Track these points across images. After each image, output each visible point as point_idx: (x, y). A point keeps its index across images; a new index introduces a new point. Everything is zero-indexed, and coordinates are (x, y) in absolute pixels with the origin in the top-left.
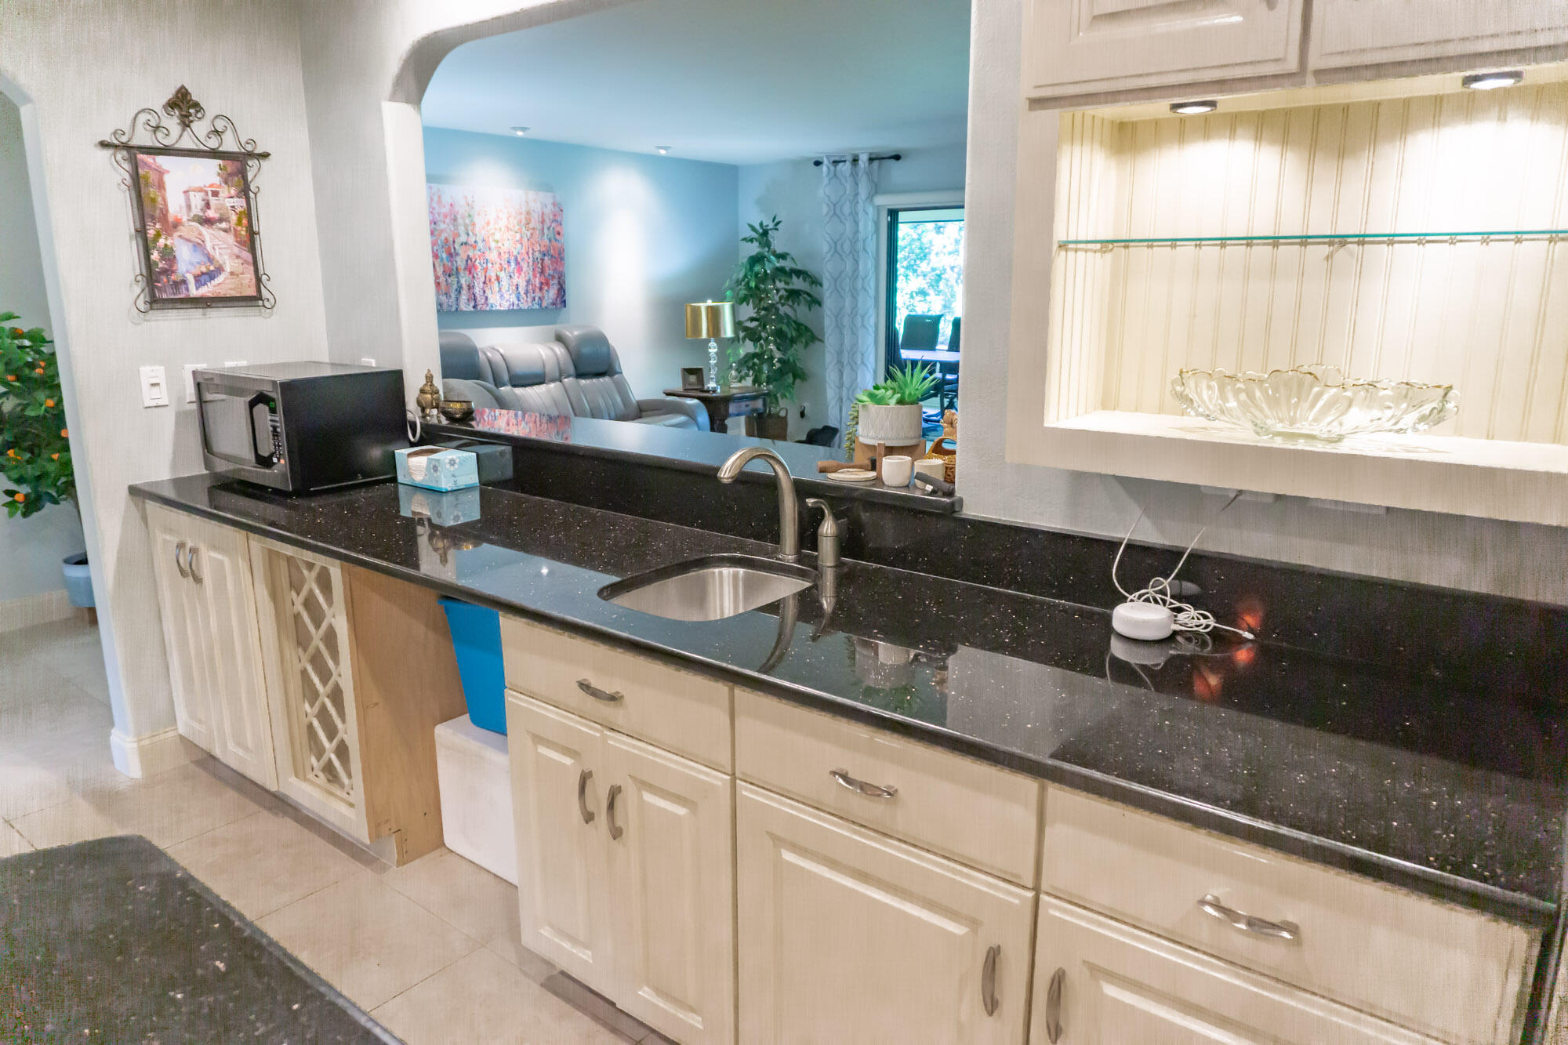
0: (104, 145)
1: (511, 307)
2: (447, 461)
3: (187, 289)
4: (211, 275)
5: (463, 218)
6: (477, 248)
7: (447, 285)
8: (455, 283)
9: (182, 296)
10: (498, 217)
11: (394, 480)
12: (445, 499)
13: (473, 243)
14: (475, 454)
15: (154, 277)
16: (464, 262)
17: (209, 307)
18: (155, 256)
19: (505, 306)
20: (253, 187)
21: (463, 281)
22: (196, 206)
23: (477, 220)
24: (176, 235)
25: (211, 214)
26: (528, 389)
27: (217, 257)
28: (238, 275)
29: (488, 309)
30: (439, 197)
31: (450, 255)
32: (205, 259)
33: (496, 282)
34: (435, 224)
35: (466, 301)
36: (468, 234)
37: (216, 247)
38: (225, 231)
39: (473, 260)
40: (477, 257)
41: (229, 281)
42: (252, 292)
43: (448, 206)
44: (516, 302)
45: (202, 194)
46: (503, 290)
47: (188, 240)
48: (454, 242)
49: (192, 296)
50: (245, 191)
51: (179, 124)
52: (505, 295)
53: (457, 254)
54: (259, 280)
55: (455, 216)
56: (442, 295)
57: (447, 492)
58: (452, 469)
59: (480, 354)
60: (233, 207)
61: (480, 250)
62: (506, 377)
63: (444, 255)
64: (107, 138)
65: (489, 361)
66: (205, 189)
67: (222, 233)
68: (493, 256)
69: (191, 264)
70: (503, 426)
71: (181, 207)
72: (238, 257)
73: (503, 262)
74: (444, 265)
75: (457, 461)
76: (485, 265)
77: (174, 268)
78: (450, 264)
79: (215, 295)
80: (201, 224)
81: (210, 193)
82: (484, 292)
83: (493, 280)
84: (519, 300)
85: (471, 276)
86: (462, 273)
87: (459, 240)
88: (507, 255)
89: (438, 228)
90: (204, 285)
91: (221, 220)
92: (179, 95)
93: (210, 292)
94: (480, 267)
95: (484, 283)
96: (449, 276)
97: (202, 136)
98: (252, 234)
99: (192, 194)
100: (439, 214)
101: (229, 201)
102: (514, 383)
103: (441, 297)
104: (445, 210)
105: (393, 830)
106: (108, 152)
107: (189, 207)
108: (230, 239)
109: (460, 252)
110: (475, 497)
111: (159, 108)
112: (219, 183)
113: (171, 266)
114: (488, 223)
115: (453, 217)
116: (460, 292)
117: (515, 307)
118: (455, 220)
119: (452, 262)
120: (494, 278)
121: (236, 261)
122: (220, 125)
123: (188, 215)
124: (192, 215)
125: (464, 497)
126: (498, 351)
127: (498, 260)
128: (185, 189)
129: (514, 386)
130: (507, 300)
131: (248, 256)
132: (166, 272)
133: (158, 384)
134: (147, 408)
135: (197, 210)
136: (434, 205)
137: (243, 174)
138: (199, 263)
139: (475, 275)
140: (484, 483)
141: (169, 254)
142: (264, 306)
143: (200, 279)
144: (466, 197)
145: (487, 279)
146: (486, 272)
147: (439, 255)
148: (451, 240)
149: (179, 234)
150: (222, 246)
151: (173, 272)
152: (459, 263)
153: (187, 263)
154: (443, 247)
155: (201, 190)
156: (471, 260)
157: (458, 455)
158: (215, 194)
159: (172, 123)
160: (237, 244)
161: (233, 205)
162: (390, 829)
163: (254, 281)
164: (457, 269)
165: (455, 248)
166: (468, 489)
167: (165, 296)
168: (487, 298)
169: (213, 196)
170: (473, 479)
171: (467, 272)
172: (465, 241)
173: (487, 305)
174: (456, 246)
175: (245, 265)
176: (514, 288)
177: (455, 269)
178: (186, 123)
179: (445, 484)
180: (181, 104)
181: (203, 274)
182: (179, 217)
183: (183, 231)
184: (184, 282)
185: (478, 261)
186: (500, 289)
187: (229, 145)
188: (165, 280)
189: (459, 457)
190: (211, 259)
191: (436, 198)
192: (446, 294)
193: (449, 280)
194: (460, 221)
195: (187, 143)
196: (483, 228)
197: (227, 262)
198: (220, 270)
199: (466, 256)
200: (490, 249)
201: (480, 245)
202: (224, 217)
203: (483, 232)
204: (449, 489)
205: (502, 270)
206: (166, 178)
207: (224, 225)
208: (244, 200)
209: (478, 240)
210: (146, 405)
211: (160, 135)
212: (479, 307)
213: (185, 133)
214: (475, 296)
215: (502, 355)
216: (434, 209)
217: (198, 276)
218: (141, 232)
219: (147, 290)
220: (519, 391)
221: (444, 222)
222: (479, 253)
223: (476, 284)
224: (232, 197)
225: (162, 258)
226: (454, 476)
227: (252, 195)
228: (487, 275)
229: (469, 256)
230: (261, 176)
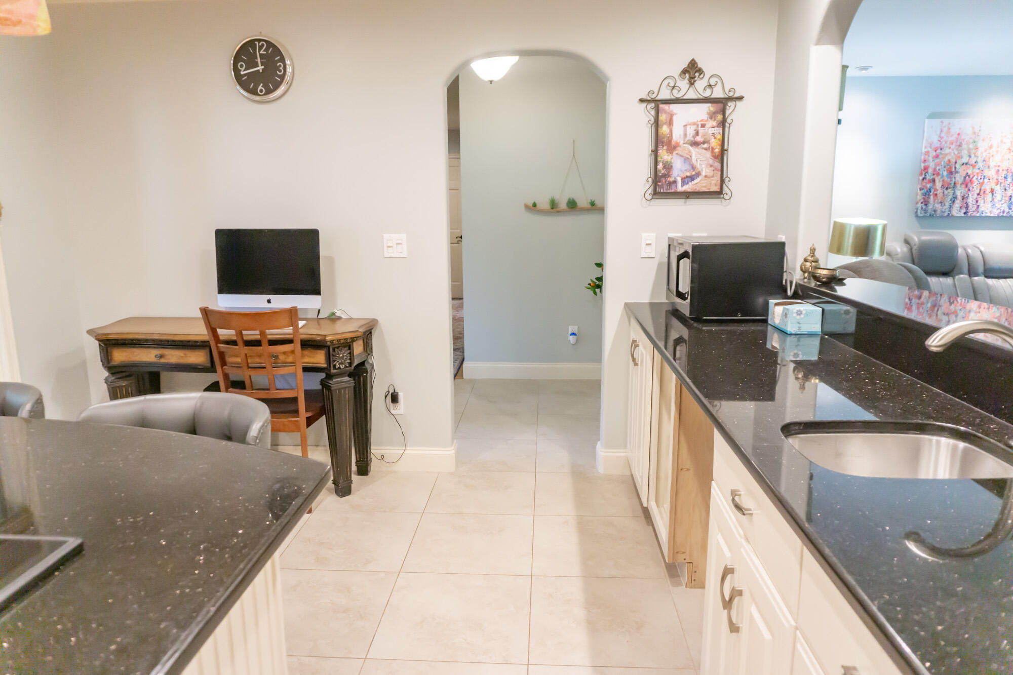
0: (642, 101)
1: (1001, 214)
2: (795, 311)
3: (676, 187)
4: (692, 178)
5: (968, 144)
6: (977, 167)
7: (944, 196)
8: (951, 194)
9: (673, 191)
10: (1002, 142)
11: (765, 321)
12: (789, 339)
13: (973, 163)
14: (821, 309)
15: (657, 179)
16: (962, 178)
17: (688, 198)
18: (660, 166)
19: (996, 212)
20: (729, 121)
21: (958, 193)
22: (690, 134)
23: (980, 145)
24: (675, 153)
25: (699, 139)
26: (1002, 281)
27: (698, 166)
28: (709, 177)
29: (978, 215)
30: (949, 129)
31: (951, 173)
32: (690, 168)
33: (990, 195)
34: (941, 149)
35: (959, 209)
36: (970, 156)
37: (698, 160)
38: (706, 149)
39: (971, 177)
40: (975, 174)
41: (703, 181)
42: (717, 189)
43: (956, 136)
44: (1007, 210)
45: (695, 127)
46: (996, 200)
47: (682, 156)
48: (956, 163)
49: (678, 191)
50: (723, 124)
51: (688, 83)
52: (997, 205)
53: (957, 172)
54: (722, 181)
55: (961, 143)
56: (938, 204)
57: (791, 334)
58: (798, 317)
59: (960, 250)
60: (713, 134)
61: (979, 169)
62: (981, 269)
63: (945, 173)
64: (645, 97)
65: (968, 256)
66: (697, 123)
67: (704, 151)
68: (991, 173)
69: (681, 171)
70: (975, 309)
71: (680, 135)
72: (711, 166)
73: (1000, 178)
74: (943, 181)
75: (804, 312)
76: (981, 181)
77: (671, 174)
78: (949, 180)
79: (693, 191)
80: (691, 145)
81: (700, 126)
82: (977, 202)
83: (987, 192)
84: (1010, 209)
85: (967, 189)
86: (958, 187)
87: (960, 162)
88: (1005, 172)
89: (943, 152)
90: (687, 184)
91: (704, 143)
92: (690, 65)
93: (690, 188)
94: (976, 182)
95: (978, 194)
96: (947, 189)
97: (700, 89)
98: (723, 151)
99: (688, 127)
100: (946, 142)
101: (712, 130)
102: (987, 275)
103: (936, 205)
104: (953, 138)
105: (687, 561)
106: (644, 105)
107: (685, 135)
108: (708, 154)
109: (960, 170)
110: (816, 342)
111: (677, 76)
112: (706, 119)
113: (669, 172)
114: (991, 147)
115: (958, 144)
116: (954, 201)
117: (1005, 215)
118: (960, 146)
119: (951, 178)
120: (988, 190)
121: (710, 168)
122: (712, 82)
123: (684, 141)
124: (687, 139)
125: (805, 341)
126: (979, 248)
127: (996, 177)
128: (685, 124)
129: (987, 277)
130: (998, 209)
131: (718, 165)
132: (665, 176)
133: (650, 244)
134: (642, 258)
135: (690, 137)
136: (943, 135)
137: (723, 112)
138: (686, 170)
139: (971, 189)
140: (824, 333)
141: (668, 167)
142: (723, 198)
143: (685, 181)
144: (973, 128)
145: (982, 192)
146: (982, 186)
147: (941, 173)
148: (954, 161)
149: (677, 152)
150: (702, 160)
151: (669, 176)
152: (958, 178)
153: (679, 169)
154: (945, 167)
155: (694, 124)
156: (969, 176)
157: (805, 308)
158: (703, 126)
159: (683, 84)
160: (712, 158)
161: (714, 132)
162: (685, 559)
163: (719, 182)
164: (955, 183)
165: (955, 168)
166: (810, 335)
167: (662, 191)
168: (978, 206)
169: (701, 127)
170: (817, 328)
171: (963, 186)
172: (966, 161)
173: (978, 212)
174: (958, 166)
175: (715, 171)
176: (1007, 199)
177: (953, 184)
178: (692, 83)
179: (790, 329)
180: (690, 70)
181: (687, 177)
182: (678, 142)
183: (679, 150)
184: (675, 182)
185: (975, 177)
186: (993, 199)
187: (718, 93)
188: (664, 181)
189: (806, 310)
190: (693, 168)
191: (945, 130)
192: (941, 203)
193: (946, 192)
194: (964, 146)
195: (691, 95)
196: (985, 151)
197: (704, 169)
198: (698, 174)
199: (965, 173)
200: (989, 167)
201: (980, 165)
202: (707, 140)
203: (985, 154)
204: (793, 332)
205: (997, 184)
206: (675, 118)
207: (706, 146)
208: (721, 129)
209: (979, 161)
210: (642, 256)
211: (675, 92)
212: (969, 214)
213: (691, 89)
214: (967, 205)
215: (981, 252)
216: (942, 138)
217: (684, 178)
218: (655, 152)
219: (653, 186)
220: (990, 282)
221: (950, 148)
222: (978, 171)
223: (970, 195)
224: (714, 127)
225: (664, 167)
226: (798, 323)
227: (727, 125)
228: (983, 188)
229: (967, 173)
230: (735, 113)
